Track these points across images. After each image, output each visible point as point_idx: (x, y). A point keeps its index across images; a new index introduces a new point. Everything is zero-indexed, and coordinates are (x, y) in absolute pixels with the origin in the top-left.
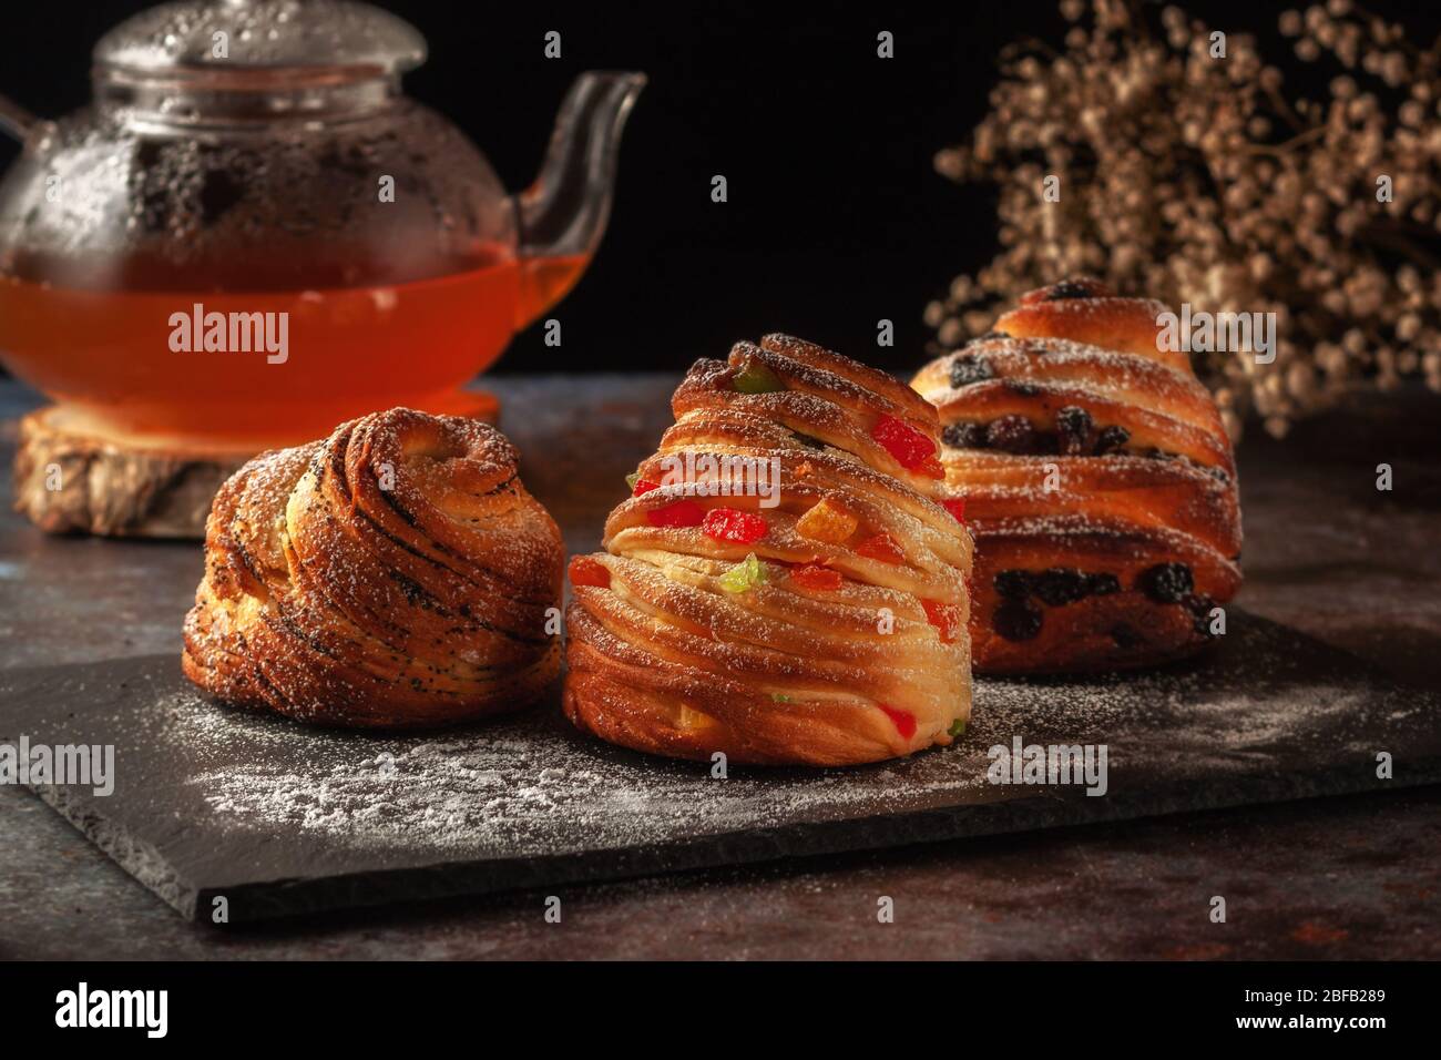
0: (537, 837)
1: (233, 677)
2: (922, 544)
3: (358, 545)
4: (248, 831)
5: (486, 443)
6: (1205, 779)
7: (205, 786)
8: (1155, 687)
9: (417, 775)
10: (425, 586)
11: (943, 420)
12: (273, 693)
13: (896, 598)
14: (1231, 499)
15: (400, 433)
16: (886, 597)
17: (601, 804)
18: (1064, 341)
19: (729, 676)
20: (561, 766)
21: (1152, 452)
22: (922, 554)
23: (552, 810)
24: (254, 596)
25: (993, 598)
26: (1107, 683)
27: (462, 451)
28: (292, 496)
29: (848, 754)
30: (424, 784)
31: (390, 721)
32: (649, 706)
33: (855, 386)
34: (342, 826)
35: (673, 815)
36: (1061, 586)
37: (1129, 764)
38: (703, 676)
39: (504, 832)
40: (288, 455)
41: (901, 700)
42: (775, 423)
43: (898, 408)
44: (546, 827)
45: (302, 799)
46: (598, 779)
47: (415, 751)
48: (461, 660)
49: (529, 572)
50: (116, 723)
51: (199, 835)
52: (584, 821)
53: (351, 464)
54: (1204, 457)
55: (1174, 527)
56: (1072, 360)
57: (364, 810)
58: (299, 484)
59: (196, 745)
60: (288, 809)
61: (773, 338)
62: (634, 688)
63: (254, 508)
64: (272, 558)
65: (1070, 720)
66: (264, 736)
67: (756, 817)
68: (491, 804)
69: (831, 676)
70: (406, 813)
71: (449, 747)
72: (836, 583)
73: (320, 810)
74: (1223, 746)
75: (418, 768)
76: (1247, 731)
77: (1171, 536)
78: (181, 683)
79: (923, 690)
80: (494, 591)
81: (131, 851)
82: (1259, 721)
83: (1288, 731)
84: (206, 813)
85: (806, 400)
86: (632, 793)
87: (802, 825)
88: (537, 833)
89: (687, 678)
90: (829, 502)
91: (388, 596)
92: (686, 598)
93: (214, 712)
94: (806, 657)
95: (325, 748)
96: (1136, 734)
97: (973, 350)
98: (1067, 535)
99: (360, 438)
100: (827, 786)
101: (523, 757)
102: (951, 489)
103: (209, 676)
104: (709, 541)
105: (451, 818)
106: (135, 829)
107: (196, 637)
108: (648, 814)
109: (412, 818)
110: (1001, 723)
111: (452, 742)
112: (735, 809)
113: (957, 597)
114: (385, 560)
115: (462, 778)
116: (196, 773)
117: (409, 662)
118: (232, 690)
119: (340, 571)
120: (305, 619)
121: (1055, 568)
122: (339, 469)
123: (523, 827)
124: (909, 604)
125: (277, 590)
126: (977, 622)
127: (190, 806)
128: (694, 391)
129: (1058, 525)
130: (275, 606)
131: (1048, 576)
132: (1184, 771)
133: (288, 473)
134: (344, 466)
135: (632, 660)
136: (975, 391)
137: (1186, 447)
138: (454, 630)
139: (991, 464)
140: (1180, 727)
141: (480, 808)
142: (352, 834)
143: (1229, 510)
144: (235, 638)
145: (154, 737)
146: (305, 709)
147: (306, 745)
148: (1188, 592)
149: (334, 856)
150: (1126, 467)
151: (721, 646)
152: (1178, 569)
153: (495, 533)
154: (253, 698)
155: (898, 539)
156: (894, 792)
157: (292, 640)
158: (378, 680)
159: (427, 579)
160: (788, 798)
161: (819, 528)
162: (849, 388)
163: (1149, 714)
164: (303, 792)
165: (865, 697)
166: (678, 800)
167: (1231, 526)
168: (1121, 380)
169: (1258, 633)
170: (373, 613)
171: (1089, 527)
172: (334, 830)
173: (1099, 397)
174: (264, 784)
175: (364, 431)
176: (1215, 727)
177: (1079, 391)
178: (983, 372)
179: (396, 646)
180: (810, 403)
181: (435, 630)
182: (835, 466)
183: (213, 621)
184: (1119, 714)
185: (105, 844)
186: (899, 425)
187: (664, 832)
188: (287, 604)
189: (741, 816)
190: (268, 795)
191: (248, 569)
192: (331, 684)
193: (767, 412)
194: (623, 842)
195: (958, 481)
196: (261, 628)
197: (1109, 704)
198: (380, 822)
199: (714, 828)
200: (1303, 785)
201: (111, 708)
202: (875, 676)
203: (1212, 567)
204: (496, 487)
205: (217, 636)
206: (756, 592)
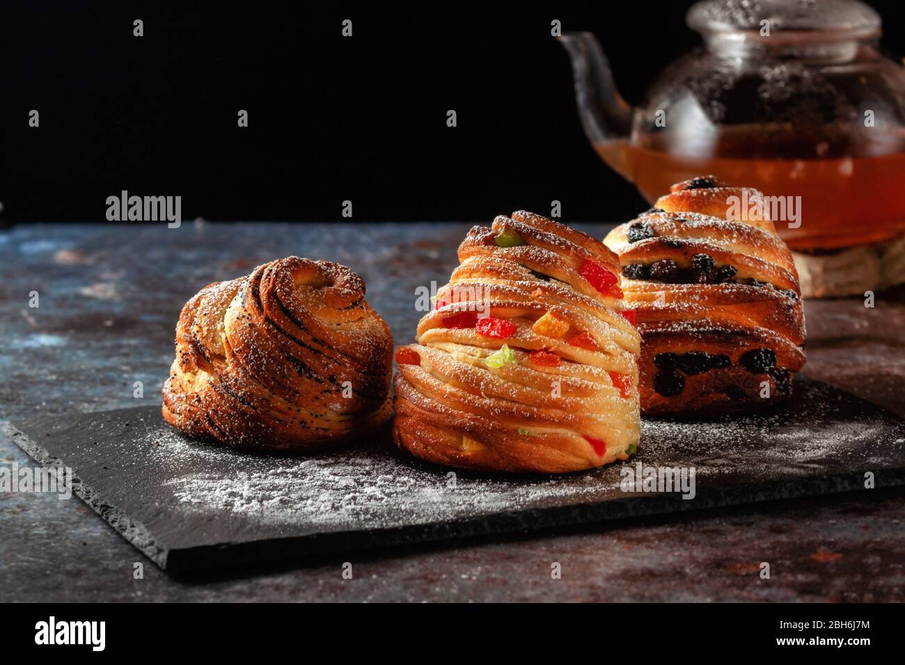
0: (374, 517)
1: (193, 420)
2: (609, 338)
3: (267, 340)
4: (200, 514)
5: (345, 278)
6: (783, 480)
7: (174, 487)
8: (752, 424)
9: (303, 479)
10: (308, 365)
11: (623, 263)
12: (217, 429)
13: (593, 371)
14: (799, 309)
15: (292, 271)
16: (587, 370)
17: (414, 497)
18: (697, 214)
19: (491, 418)
20: (390, 473)
21: (750, 281)
22: (609, 344)
23: (384, 500)
24: (205, 371)
25: (654, 370)
26: (723, 422)
27: (330, 283)
28: (228, 310)
29: (564, 465)
30: (307, 485)
31: (287, 446)
32: (443, 437)
33: (569, 243)
34: (256, 511)
35: (458, 504)
36: (694, 363)
37: (736, 472)
38: (476, 419)
39: (355, 514)
40: (226, 285)
41: (597, 433)
42: (520, 265)
43: (595, 256)
44: (380, 511)
45: (232, 494)
46: (413, 481)
47: (302, 465)
48: (331, 409)
49: (371, 356)
50: (122, 448)
51: (170, 516)
52: (403, 507)
53: (263, 291)
54: (782, 284)
55: (764, 327)
56: (702, 226)
57: (270, 501)
58: (231, 303)
59: (170, 462)
60: (224, 501)
61: (518, 214)
62: (434, 426)
63: (205, 318)
64: (216, 349)
65: (700, 444)
66: (210, 455)
67: (508, 504)
68: (348, 497)
69: (554, 419)
70: (295, 503)
71: (323, 462)
72: (556, 362)
73: (243, 501)
74: (793, 460)
75: (304, 475)
76: (808, 451)
77: (762, 332)
78: (162, 423)
79: (610, 426)
80: (350, 367)
81: (128, 526)
82: (815, 444)
83: (833, 450)
84: (174, 503)
85: (539, 251)
86: (433, 490)
87: (536, 509)
88: (374, 515)
89: (466, 420)
90: (552, 313)
91: (286, 371)
92: (466, 372)
93: (181, 441)
94: (539, 407)
95: (248, 463)
96: (740, 453)
97: (642, 220)
98: (699, 332)
99: (268, 275)
100: (552, 485)
101: (367, 468)
102: (627, 304)
103: (178, 420)
104: (479, 337)
105: (323, 506)
106: (131, 513)
107: (171, 396)
108: (443, 503)
109: (299, 506)
110: (658, 446)
111: (324, 459)
112: (495, 500)
113: (631, 370)
114: (284, 349)
115: (330, 481)
116: (169, 478)
117: (299, 411)
118: (192, 428)
119: (257, 356)
120: (235, 385)
121: (691, 352)
122: (256, 294)
123: (366, 511)
124: (601, 375)
125: (218, 367)
126: (644, 385)
127: (164, 499)
128: (471, 245)
129: (693, 326)
130: (217, 378)
131: (687, 356)
132: (769, 476)
133: (225, 296)
134: (259, 292)
135: (433, 410)
136: (642, 245)
137: (772, 279)
138: (325, 391)
139: (652, 289)
140: (767, 449)
142: (262, 516)
143: (798, 316)
144: (193, 396)
145: (145, 456)
146: (236, 439)
147: (236, 461)
148: (772, 366)
149: (251, 529)
150: (734, 290)
151: (487, 401)
152: (766, 352)
153: (350, 332)
154: (205, 432)
155: (594, 336)
156: (592, 489)
157: (228, 397)
158: (280, 421)
159: (309, 361)
160: (527, 493)
161: (546, 329)
162: (565, 243)
163: (749, 440)
164: (234, 490)
165: (574, 431)
166: (461, 494)
167: (799, 326)
168: (731, 238)
169: (817, 390)
170: (276, 381)
171: (712, 327)
172: (251, 513)
173: (718, 248)
174: (210, 485)
175: (271, 271)
176: (788, 449)
177: (706, 245)
178: (648, 233)
179: (292, 401)
180: (541, 253)
181: (314, 391)
182: (556, 291)
183: (181, 386)
184: (730, 440)
185: (113, 522)
186: (594, 265)
187: (452, 514)
188: (225, 375)
189: (499, 504)
190: (212, 492)
191: (201, 354)
192: (251, 424)
193: (515, 258)
194: (427, 520)
195: (632, 299)
196: (209, 390)
197: (725, 435)
198: (279, 508)
199: (482, 511)
200: (841, 483)
201: (118, 439)
202: (581, 419)
203: (788, 351)
204: (351, 304)
205: (183, 395)
206: (508, 368)
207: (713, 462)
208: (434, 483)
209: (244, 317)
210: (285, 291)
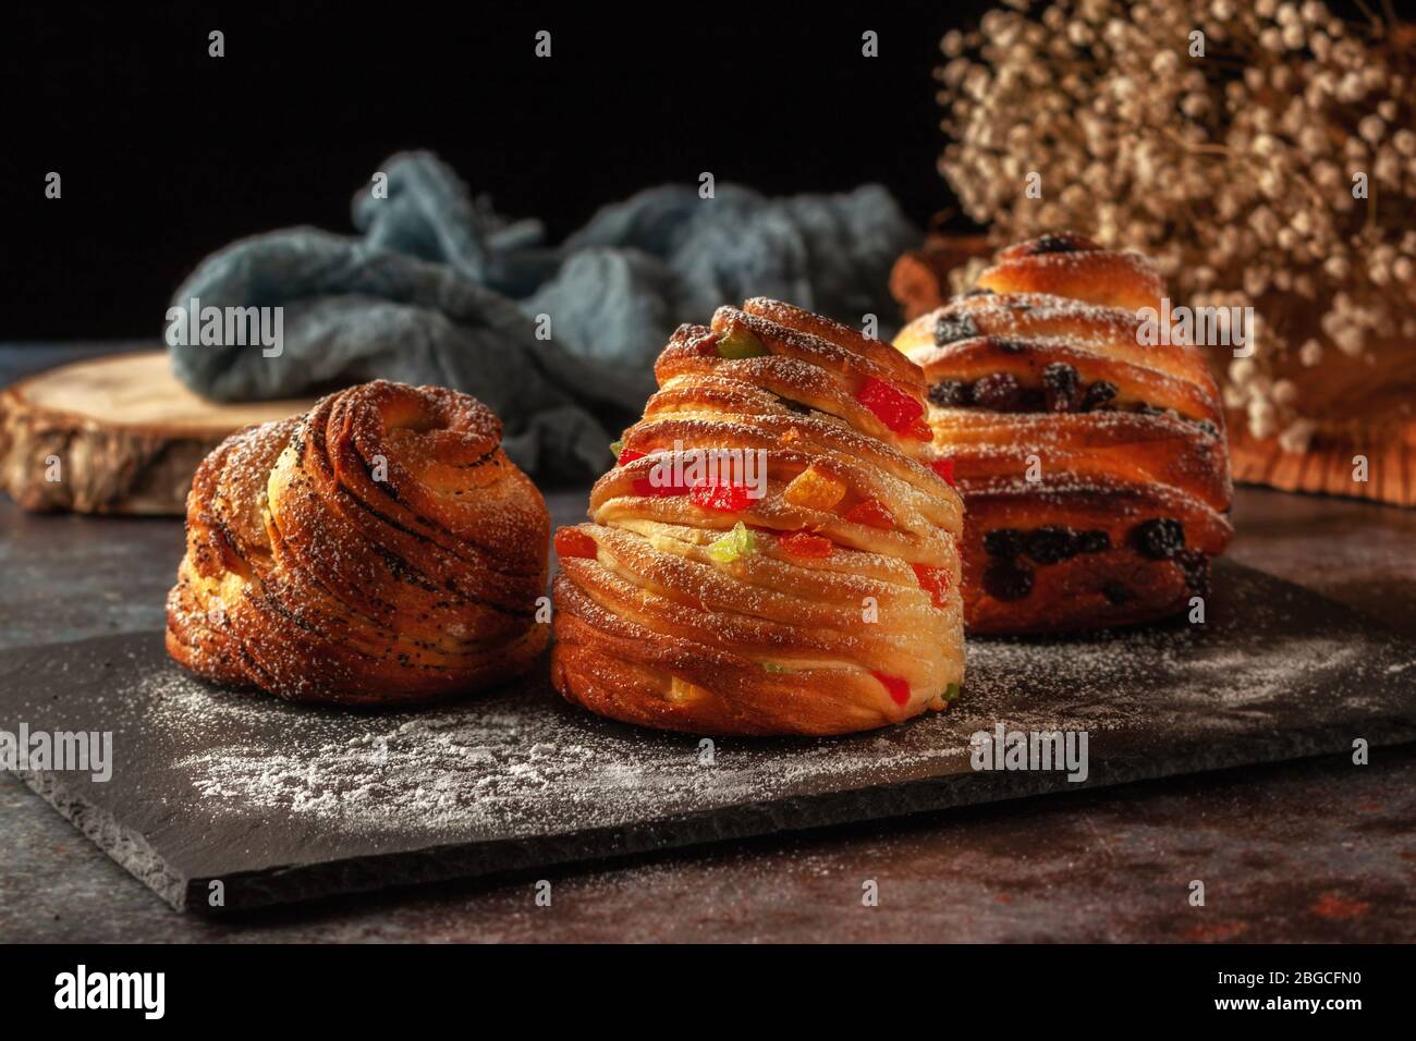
0: (529, 816)
1: (219, 656)
2: (912, 508)
4: (237, 816)
5: (468, 414)
6: (1204, 740)
7: (192, 770)
8: (1148, 644)
9: (406, 753)
10: (411, 561)
11: (929, 380)
12: (259, 671)
13: (887, 564)
14: (1220, 452)
15: (379, 405)
16: (877, 563)
17: (594, 779)
18: (1049, 296)
19: (719, 646)
20: (551, 740)
21: (1139, 407)
22: (913, 519)
23: (544, 787)
24: (237, 573)
25: (983, 557)
26: (1099, 640)
27: (442, 423)
28: (273, 471)
29: (843, 722)
30: (413, 762)
31: (377, 698)
32: (640, 679)
33: (840, 349)
34: (331, 809)
35: (667, 790)
36: (1052, 545)
37: (1126, 727)
38: (694, 647)
39: (497, 812)
40: (268, 429)
41: (895, 667)
42: (760, 388)
43: (884, 371)
44: (538, 806)
45: (290, 781)
46: (589, 753)
47: (403, 728)
48: (447, 634)
49: (515, 544)
50: (100, 705)
51: (188, 821)
52: (576, 798)
53: (332, 439)
54: (1192, 410)
55: (1165, 481)
56: (1057, 316)
57: (353, 792)
58: (280, 460)
59: (182, 727)
60: (276, 793)
61: (755, 302)
62: (624, 660)
63: (235, 485)
64: (254, 535)
65: (1065, 681)
66: (250, 715)
67: (750, 791)
68: (482, 782)
69: (822, 644)
70: (396, 794)
71: (437, 723)
72: (826, 550)
73: (309, 793)
74: (1220, 705)
75: (407, 746)
76: (1244, 688)
77: (1161, 491)
78: (165, 661)
79: (916, 655)
80: (479, 564)
81: (118, 839)
82: (1255, 678)
83: (1285, 687)
84: (193, 798)
85: (791, 364)
86: (624, 768)
87: (797, 797)
88: (529, 813)
89: (677, 649)
90: (817, 468)
91: (372, 571)
92: (674, 569)
93: (199, 691)
94: (798, 625)
95: (312, 727)
96: (1132, 694)
97: (956, 308)
98: (1057, 493)
99: (340, 412)
100: (822, 756)
101: (512, 732)
102: (938, 450)
103: (193, 655)
104: (696, 511)
105: (442, 797)
106: (122, 816)
107: (179, 616)
108: (642, 789)
109: (402, 799)
110: (995, 686)
111: (440, 718)
112: (729, 783)
114: (370, 535)
115: (452, 756)
116: (182, 756)
117: (395, 637)
118: (217, 669)
119: (323, 547)
120: (289, 597)
121: (1045, 526)
122: (320, 445)
123: (515, 807)
124: (900, 570)
125: (260, 567)
126: (968, 583)
127: (177, 791)
128: (677, 357)
129: (1047, 483)
130: (258, 585)
131: (1038, 534)
132: (1182, 732)
133: (268, 448)
134: (325, 441)
135: (620, 633)
136: (959, 350)
137: (1174, 401)
139: (978, 423)
140: (1175, 685)
141: (471, 787)
142: (342, 818)
143: (1219, 464)
144: (218, 617)
145: (140, 718)
146: (292, 688)
147: (292, 724)
148: (1179, 548)
149: (324, 840)
150: (1114, 423)
151: (711, 617)
152: (1168, 525)
153: (479, 505)
154: (239, 676)
155: (886, 504)
156: (890, 761)
157: (276, 618)
158: (365, 656)
159: (410, 555)
160: (782, 770)
161: (807, 495)
162: (834, 351)
163: (1144, 672)
164: (292, 774)
165: (857, 664)
167: (1221, 479)
168: (1107, 335)
169: (1249, 584)
170: (357, 589)
171: (1078, 484)
172: (323, 814)
173: (1085, 353)
174: (252, 766)
175: (344, 405)
176: (1211, 685)
177: (1065, 347)
178: (968, 329)
179: (382, 621)
180: (795, 367)
181: (421, 605)
182: (822, 431)
183: (196, 599)
184: (1113, 673)
185: (92, 832)
186: (885, 387)
187: (658, 808)
188: (270, 581)
189: (736, 790)
190: (256, 778)
191: (230, 546)
192: (317, 662)
193: (751, 377)
194: (617, 820)
195: (945, 440)
196: (245, 606)
197: (1103, 663)
198: (369, 804)
199: (709, 803)
200: (1302, 743)
201: (95, 689)
202: (868, 642)
203: (1203, 522)
204: (479, 458)
205: (200, 615)
206: (745, 562)
207: (1087, 710)
208: (626, 756)
209: (300, 482)
210: (368, 439)
